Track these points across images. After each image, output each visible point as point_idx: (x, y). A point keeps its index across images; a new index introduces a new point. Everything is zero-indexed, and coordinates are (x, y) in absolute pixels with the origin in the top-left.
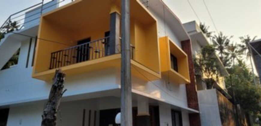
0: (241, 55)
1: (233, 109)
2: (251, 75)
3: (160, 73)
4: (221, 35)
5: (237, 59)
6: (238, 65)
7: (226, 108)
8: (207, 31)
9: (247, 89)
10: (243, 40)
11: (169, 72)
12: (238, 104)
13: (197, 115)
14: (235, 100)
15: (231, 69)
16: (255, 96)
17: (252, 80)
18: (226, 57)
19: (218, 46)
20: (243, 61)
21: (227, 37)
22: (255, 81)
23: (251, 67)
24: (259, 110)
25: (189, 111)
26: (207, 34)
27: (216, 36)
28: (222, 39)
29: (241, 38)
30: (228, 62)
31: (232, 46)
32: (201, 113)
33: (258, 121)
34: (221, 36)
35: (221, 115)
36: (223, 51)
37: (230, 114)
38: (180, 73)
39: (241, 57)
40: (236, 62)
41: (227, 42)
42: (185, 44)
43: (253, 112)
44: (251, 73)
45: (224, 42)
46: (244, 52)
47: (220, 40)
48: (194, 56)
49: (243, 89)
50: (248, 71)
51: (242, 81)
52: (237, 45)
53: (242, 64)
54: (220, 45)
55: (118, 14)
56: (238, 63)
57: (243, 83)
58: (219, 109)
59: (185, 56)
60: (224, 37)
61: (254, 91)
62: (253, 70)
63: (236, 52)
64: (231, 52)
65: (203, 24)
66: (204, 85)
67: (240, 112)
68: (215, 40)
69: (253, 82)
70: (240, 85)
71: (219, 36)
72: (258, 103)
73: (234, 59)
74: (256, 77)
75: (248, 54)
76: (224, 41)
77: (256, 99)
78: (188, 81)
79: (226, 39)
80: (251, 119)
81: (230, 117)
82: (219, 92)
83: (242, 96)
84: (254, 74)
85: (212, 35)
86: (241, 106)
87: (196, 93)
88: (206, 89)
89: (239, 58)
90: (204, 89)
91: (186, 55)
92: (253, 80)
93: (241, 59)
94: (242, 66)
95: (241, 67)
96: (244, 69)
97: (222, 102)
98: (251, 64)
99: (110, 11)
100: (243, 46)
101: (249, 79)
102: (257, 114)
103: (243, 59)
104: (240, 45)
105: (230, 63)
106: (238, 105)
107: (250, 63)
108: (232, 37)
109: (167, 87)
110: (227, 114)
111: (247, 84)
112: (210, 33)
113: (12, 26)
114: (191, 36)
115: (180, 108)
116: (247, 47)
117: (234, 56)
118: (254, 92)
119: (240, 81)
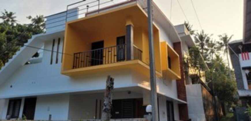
0: (219, 51)
1: (212, 100)
2: (227, 69)
3: (162, 72)
4: (203, 32)
5: (216, 55)
6: (216, 59)
7: (207, 100)
8: (191, 30)
9: (223, 83)
10: (221, 38)
11: (167, 71)
12: (216, 95)
13: (185, 105)
14: (214, 93)
15: (210, 63)
16: (231, 89)
17: (227, 74)
18: (206, 53)
19: (199, 43)
20: (220, 56)
21: (207, 35)
22: (230, 75)
23: (227, 62)
24: (234, 101)
25: (179, 102)
26: (191, 32)
27: (198, 34)
28: (204, 36)
29: (220, 36)
30: (207, 57)
31: (212, 43)
32: (188, 103)
33: (231, 111)
34: (202, 34)
35: (204, 105)
36: (204, 47)
37: (210, 104)
38: (172, 70)
39: (219, 53)
40: (214, 57)
41: (208, 39)
42: (177, 45)
43: (227, 103)
44: (227, 68)
45: (205, 40)
46: (222, 48)
47: (201, 38)
48: (183, 55)
49: (220, 82)
50: (224, 65)
51: (219, 76)
52: (215, 42)
53: (220, 59)
54: (201, 42)
55: (132, 26)
56: (216, 58)
57: (220, 77)
58: (203, 100)
59: (177, 57)
60: (205, 35)
61: (230, 84)
62: (229, 65)
63: (215, 48)
64: (210, 49)
65: (187, 23)
66: (190, 80)
67: (218, 103)
68: (197, 37)
69: (228, 75)
70: (218, 79)
71: (201, 34)
72: (233, 95)
73: (212, 55)
74: (232, 71)
75: (225, 50)
76: (205, 38)
77: (231, 91)
78: (180, 77)
79: (207, 37)
80: (226, 108)
81: (210, 107)
82: (203, 87)
83: (219, 88)
84: (229, 68)
85: (195, 33)
86: (218, 97)
87: (185, 87)
88: (191, 84)
89: (216, 53)
90: (190, 83)
91: (178, 55)
92: (229, 74)
93: (219, 54)
94: (220, 60)
95: (218, 62)
96: (221, 64)
97: (204, 95)
98: (228, 59)
99: (126, 24)
100: (221, 43)
101: (225, 73)
102: (231, 104)
103: (220, 55)
104: (218, 43)
105: (209, 58)
106: (216, 97)
107: (226, 58)
108: (212, 35)
109: (163, 82)
110: (208, 105)
111: (224, 78)
112: (193, 31)
113: (8, 16)
114: (181, 38)
115: (172, 99)
116: (225, 45)
117: (212, 52)
118: (229, 86)
119: (218, 75)
